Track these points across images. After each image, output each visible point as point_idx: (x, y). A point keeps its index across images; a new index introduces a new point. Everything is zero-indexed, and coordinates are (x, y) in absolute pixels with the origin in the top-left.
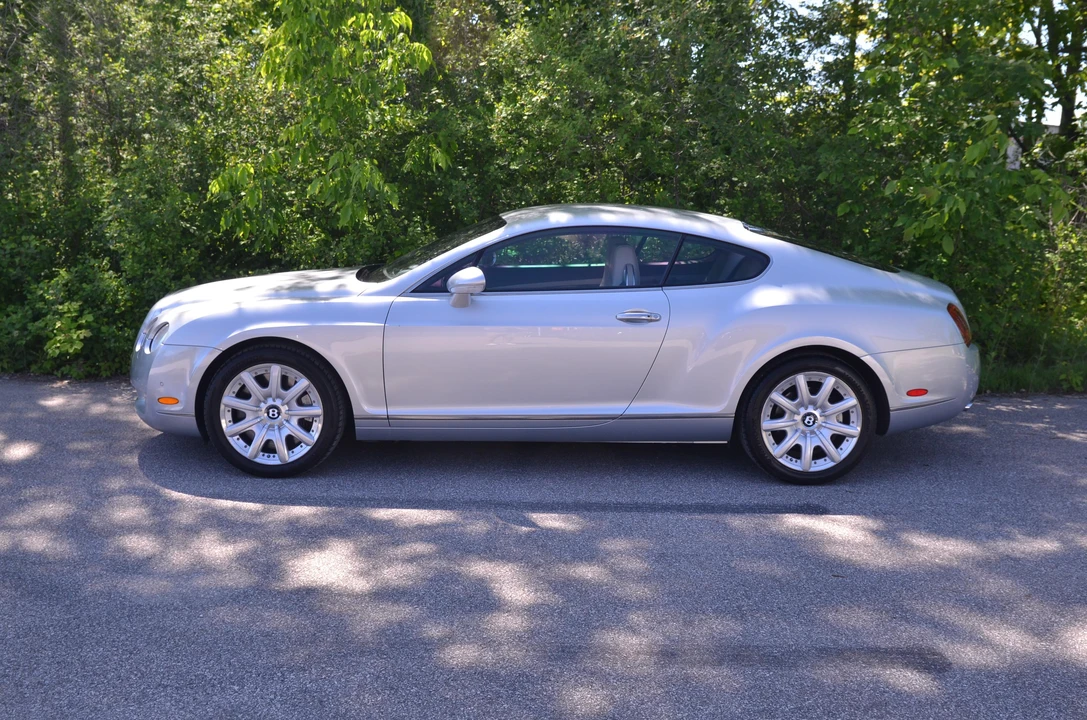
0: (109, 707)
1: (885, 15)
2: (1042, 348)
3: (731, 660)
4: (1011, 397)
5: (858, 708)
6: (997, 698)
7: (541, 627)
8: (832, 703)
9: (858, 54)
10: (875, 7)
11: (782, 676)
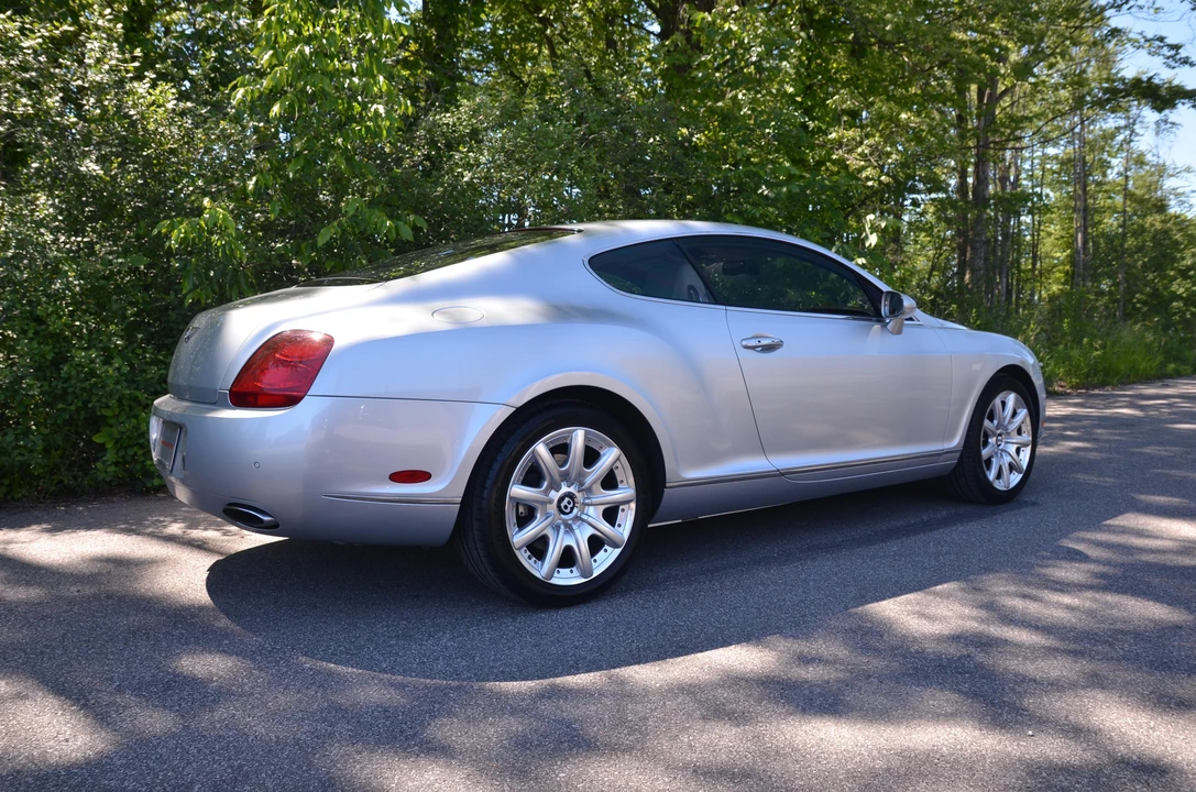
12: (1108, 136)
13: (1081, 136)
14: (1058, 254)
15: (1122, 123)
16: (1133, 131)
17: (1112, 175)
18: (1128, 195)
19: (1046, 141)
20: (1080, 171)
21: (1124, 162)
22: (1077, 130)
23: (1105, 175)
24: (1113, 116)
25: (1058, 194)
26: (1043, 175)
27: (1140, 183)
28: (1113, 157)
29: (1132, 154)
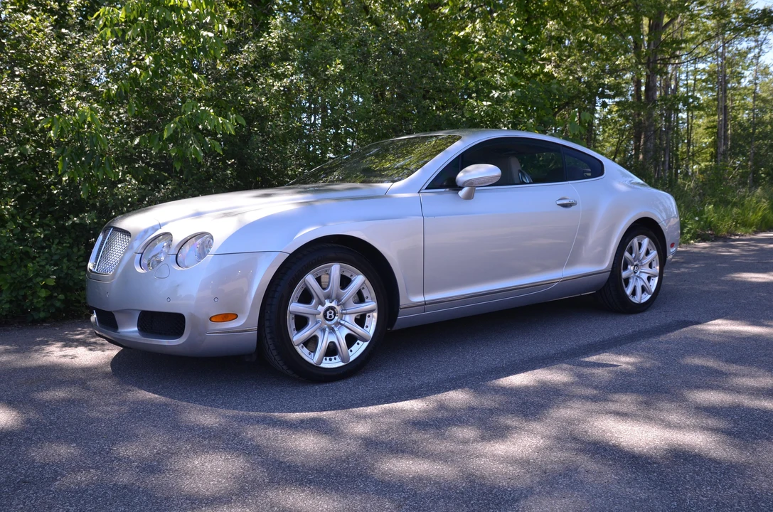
12: (743, 55)
13: (722, 55)
14: (706, 140)
15: (753, 44)
16: (761, 50)
17: (744, 82)
18: (756, 97)
19: (697, 59)
20: (721, 80)
21: (754, 73)
22: (720, 50)
23: (739, 83)
24: (746, 39)
25: (705, 97)
26: (695, 83)
27: (765, 88)
28: (745, 70)
29: (760, 67)
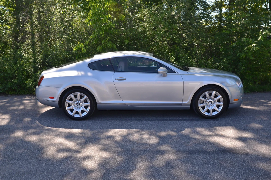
0: (60, 165)
1: (229, 3)
2: (269, 81)
3: (198, 153)
4: (262, 93)
5: (227, 163)
6: (260, 160)
7: (154, 147)
8: (221, 162)
9: (222, 13)
10: (227, 1)
11: (210, 156)
